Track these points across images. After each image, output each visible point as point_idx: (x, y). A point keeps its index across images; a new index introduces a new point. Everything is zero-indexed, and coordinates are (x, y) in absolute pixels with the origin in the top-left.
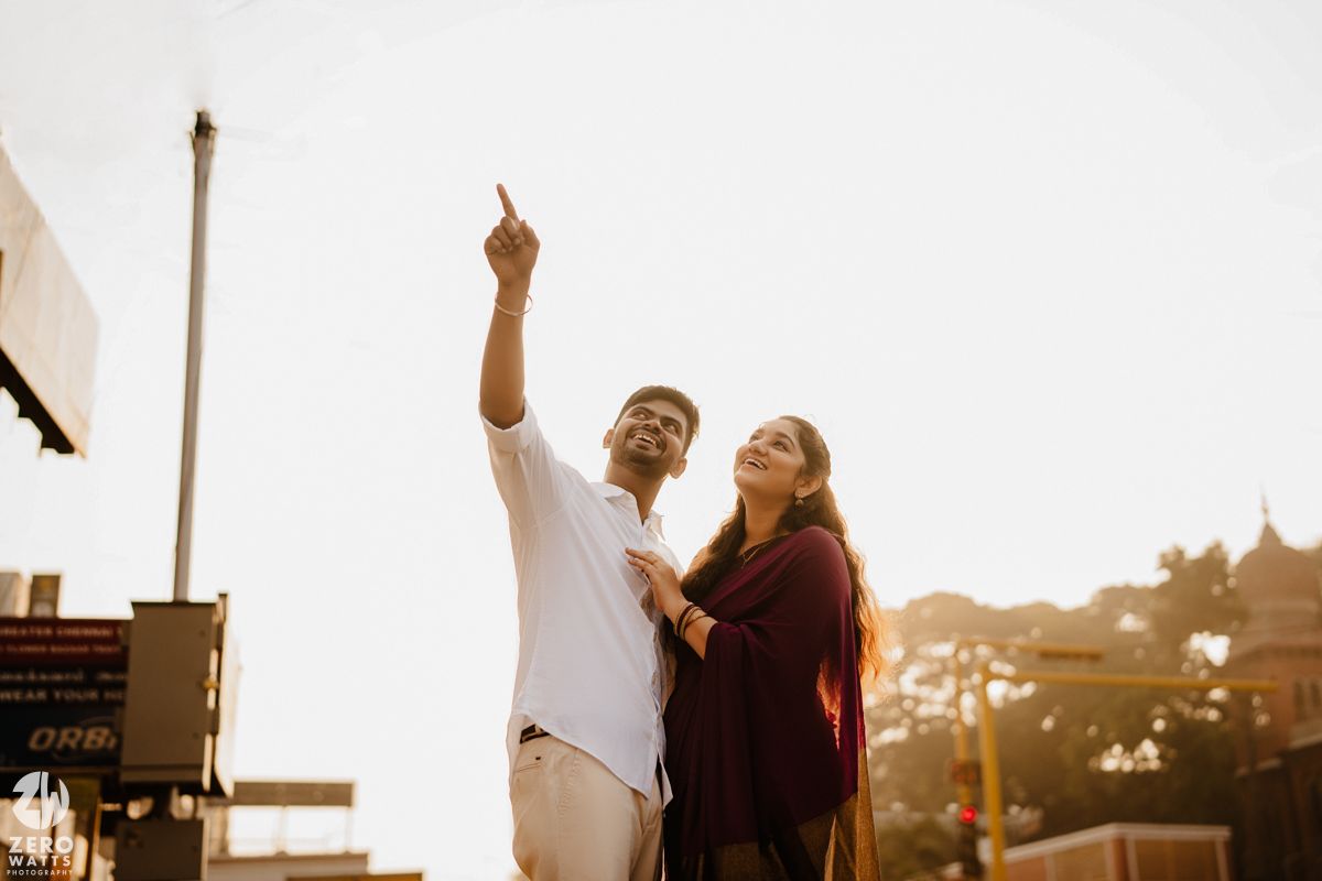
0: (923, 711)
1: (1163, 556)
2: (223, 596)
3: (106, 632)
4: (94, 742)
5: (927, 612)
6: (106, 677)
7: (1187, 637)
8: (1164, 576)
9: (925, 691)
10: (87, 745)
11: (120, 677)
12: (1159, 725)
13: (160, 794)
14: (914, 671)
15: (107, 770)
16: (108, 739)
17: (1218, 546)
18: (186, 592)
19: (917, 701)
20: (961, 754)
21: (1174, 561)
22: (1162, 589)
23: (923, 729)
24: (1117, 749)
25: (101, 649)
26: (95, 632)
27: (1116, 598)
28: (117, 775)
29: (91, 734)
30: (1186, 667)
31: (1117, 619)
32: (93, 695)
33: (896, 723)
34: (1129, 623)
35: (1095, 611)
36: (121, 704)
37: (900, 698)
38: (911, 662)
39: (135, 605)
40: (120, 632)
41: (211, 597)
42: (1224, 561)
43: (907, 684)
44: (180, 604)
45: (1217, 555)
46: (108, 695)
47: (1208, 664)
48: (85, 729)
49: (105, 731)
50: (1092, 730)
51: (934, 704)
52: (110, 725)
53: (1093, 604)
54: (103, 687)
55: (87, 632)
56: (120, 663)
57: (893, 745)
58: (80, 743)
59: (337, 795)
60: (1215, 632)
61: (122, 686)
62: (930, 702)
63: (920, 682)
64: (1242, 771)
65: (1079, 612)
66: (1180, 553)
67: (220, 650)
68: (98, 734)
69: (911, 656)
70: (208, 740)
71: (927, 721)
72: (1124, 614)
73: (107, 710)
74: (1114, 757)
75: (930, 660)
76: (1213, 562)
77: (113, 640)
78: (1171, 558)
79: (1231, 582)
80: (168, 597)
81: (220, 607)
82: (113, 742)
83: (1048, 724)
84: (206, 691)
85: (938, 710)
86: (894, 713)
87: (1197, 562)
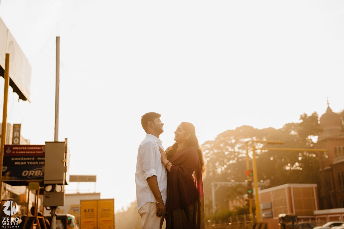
0: (240, 156)
1: (301, 116)
2: (66, 139)
3: (39, 148)
4: (37, 174)
5: (241, 131)
6: (39, 159)
7: (307, 136)
8: (301, 121)
9: (241, 151)
10: (36, 175)
11: (43, 159)
12: (300, 158)
13: (54, 186)
14: (238, 146)
15: (40, 180)
16: (40, 173)
17: (315, 113)
18: (58, 139)
19: (239, 153)
20: (248, 168)
21: (304, 117)
22: (300, 124)
23: (240, 160)
24: (289, 165)
25: (38, 152)
26: (36, 148)
27: (290, 126)
28: (43, 182)
29: (37, 172)
30: (307, 144)
31: (290, 132)
32: (37, 163)
33: (233, 159)
34: (293, 133)
35: (284, 130)
36: (44, 165)
37: (235, 152)
38: (237, 144)
39: (46, 142)
40: (42, 148)
41: (64, 140)
42: (317, 117)
43: (236, 149)
44: (56, 142)
45: (315, 115)
46: (40, 163)
47: (313, 143)
48: (35, 171)
49: (40, 171)
50: (283, 160)
51: (243, 154)
52: (41, 170)
53: (284, 128)
54: (39, 161)
55: (35, 148)
56: (43, 155)
57: (232, 164)
58: (34, 174)
59: (92, 179)
60: (314, 135)
61: (44, 161)
62: (242, 154)
63: (239, 148)
64: (321, 170)
65: (280, 130)
66: (306, 115)
67: (66, 153)
68: (38, 172)
69: (237, 142)
70: (64, 173)
71: (242, 158)
72: (292, 131)
73: (40, 167)
74: (288, 166)
75: (242, 143)
76: (314, 117)
77: (41, 150)
78: (303, 116)
79: (319, 122)
80: (53, 141)
81: (66, 142)
82: (41, 174)
83: (272, 159)
84: (63, 163)
85: (244, 155)
86: (233, 156)
87: (310, 117)
